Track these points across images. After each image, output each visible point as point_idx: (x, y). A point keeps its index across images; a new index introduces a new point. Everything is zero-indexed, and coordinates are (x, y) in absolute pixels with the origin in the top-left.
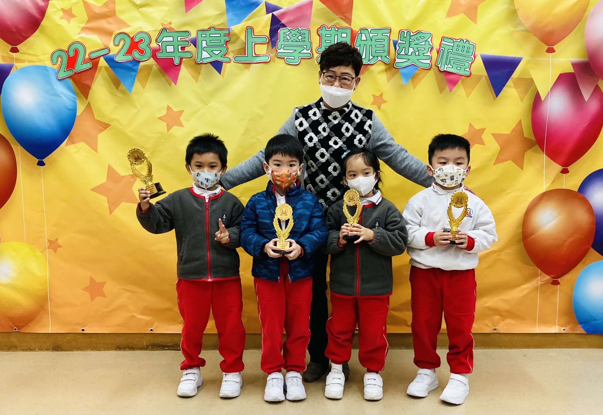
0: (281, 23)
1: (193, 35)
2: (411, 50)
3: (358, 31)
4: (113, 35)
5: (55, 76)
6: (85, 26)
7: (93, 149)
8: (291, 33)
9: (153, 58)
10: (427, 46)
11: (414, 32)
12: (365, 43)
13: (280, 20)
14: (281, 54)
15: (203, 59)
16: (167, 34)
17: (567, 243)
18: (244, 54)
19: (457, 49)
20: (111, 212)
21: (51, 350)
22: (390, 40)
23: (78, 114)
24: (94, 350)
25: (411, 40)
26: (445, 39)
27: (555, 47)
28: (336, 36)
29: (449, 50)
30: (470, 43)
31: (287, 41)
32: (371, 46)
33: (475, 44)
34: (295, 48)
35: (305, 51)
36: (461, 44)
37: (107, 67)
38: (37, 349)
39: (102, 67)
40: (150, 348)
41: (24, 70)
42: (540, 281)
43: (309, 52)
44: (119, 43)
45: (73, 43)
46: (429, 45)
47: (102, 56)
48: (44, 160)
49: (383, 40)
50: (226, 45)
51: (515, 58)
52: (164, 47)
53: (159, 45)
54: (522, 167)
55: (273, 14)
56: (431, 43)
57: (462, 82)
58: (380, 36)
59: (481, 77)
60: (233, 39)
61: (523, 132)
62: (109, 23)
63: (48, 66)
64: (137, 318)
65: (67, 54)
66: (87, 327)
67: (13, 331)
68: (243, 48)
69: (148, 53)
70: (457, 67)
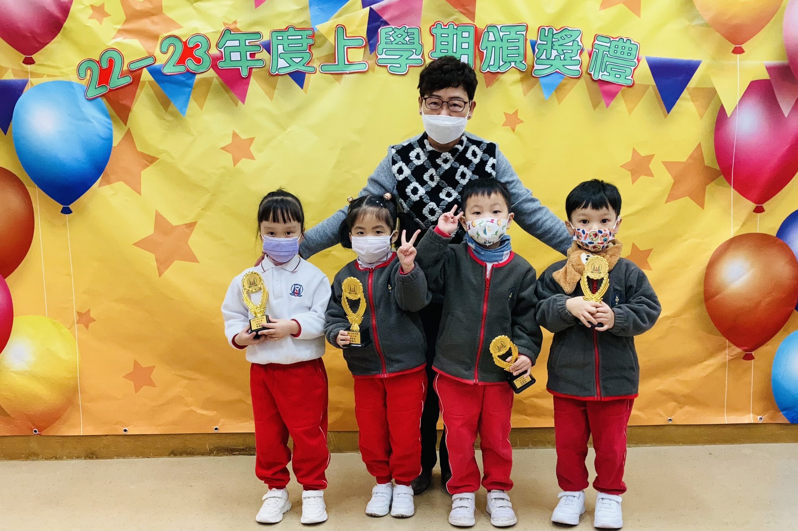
0: (381, 20)
1: (266, 38)
2: (554, 53)
3: (484, 28)
4: (159, 38)
5: (84, 95)
6: (122, 28)
7: (135, 190)
8: (395, 33)
9: (212, 68)
10: (576, 48)
11: (557, 29)
12: (493, 44)
13: (381, 16)
14: (383, 61)
15: (279, 69)
16: (231, 37)
17: (763, 304)
18: (334, 61)
19: (615, 51)
20: (160, 274)
21: (84, 458)
22: (526, 40)
23: (115, 144)
24: (141, 457)
25: (554, 40)
26: (599, 38)
27: (744, 46)
28: (454, 35)
29: (605, 53)
30: (632, 42)
31: (391, 43)
32: (501, 49)
33: (639, 44)
34: (400, 53)
35: (414, 56)
36: (621, 44)
37: (152, 81)
38: (65, 457)
39: (145, 82)
40: (215, 452)
41: (41, 87)
42: (729, 355)
43: (420, 57)
44: (168, 50)
45: (107, 51)
46: (578, 45)
47: (146, 67)
48: (71, 206)
49: (518, 40)
50: (309, 51)
51: (691, 61)
52: (227, 53)
53: (221, 52)
54: (702, 205)
55: (371, 8)
56: (580, 44)
57: (623, 95)
58: (513, 35)
59: (647, 87)
60: (318, 42)
61: (703, 158)
62: (153, 23)
63: (73, 81)
64: (197, 413)
65: (99, 64)
66: (131, 426)
67: (33, 433)
68: (332, 53)
69: (207, 62)
70: (615, 74)
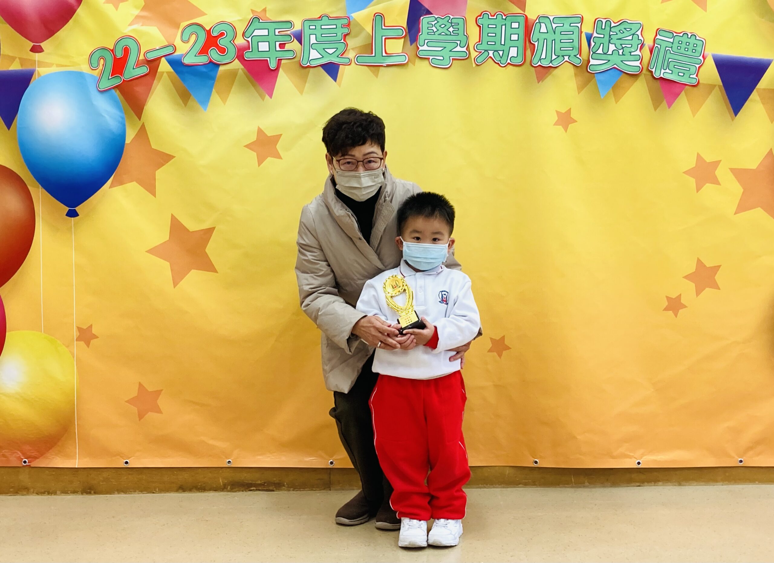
0: (423, 8)
1: (298, 27)
2: (612, 47)
3: (535, 19)
4: (181, 27)
5: (96, 86)
6: (139, 15)
7: (149, 191)
8: (439, 23)
9: (238, 59)
10: (636, 42)
11: (615, 22)
12: (545, 36)
13: (424, 5)
14: (424, 53)
15: (311, 61)
16: (260, 26)
18: (370, 52)
19: (678, 47)
20: (175, 285)
21: (80, 493)
22: (581, 32)
23: (128, 141)
24: (145, 492)
25: (611, 33)
26: (661, 33)
28: (503, 26)
29: (667, 48)
32: (554, 41)
33: (705, 40)
34: (443, 45)
35: (458, 49)
36: (685, 39)
37: (171, 72)
38: (59, 492)
39: (163, 72)
40: (229, 487)
41: (50, 78)
43: (464, 49)
44: (189, 39)
45: (122, 38)
46: (638, 39)
47: (164, 56)
48: (77, 209)
49: (572, 33)
50: (344, 40)
51: (761, 60)
52: (255, 44)
53: (248, 41)
56: (641, 38)
57: (686, 95)
58: (567, 27)
59: (713, 86)
60: (354, 31)
63: (84, 71)
64: (209, 443)
65: (113, 53)
66: (133, 458)
67: (22, 464)
68: (369, 44)
69: (232, 52)
70: (679, 73)
